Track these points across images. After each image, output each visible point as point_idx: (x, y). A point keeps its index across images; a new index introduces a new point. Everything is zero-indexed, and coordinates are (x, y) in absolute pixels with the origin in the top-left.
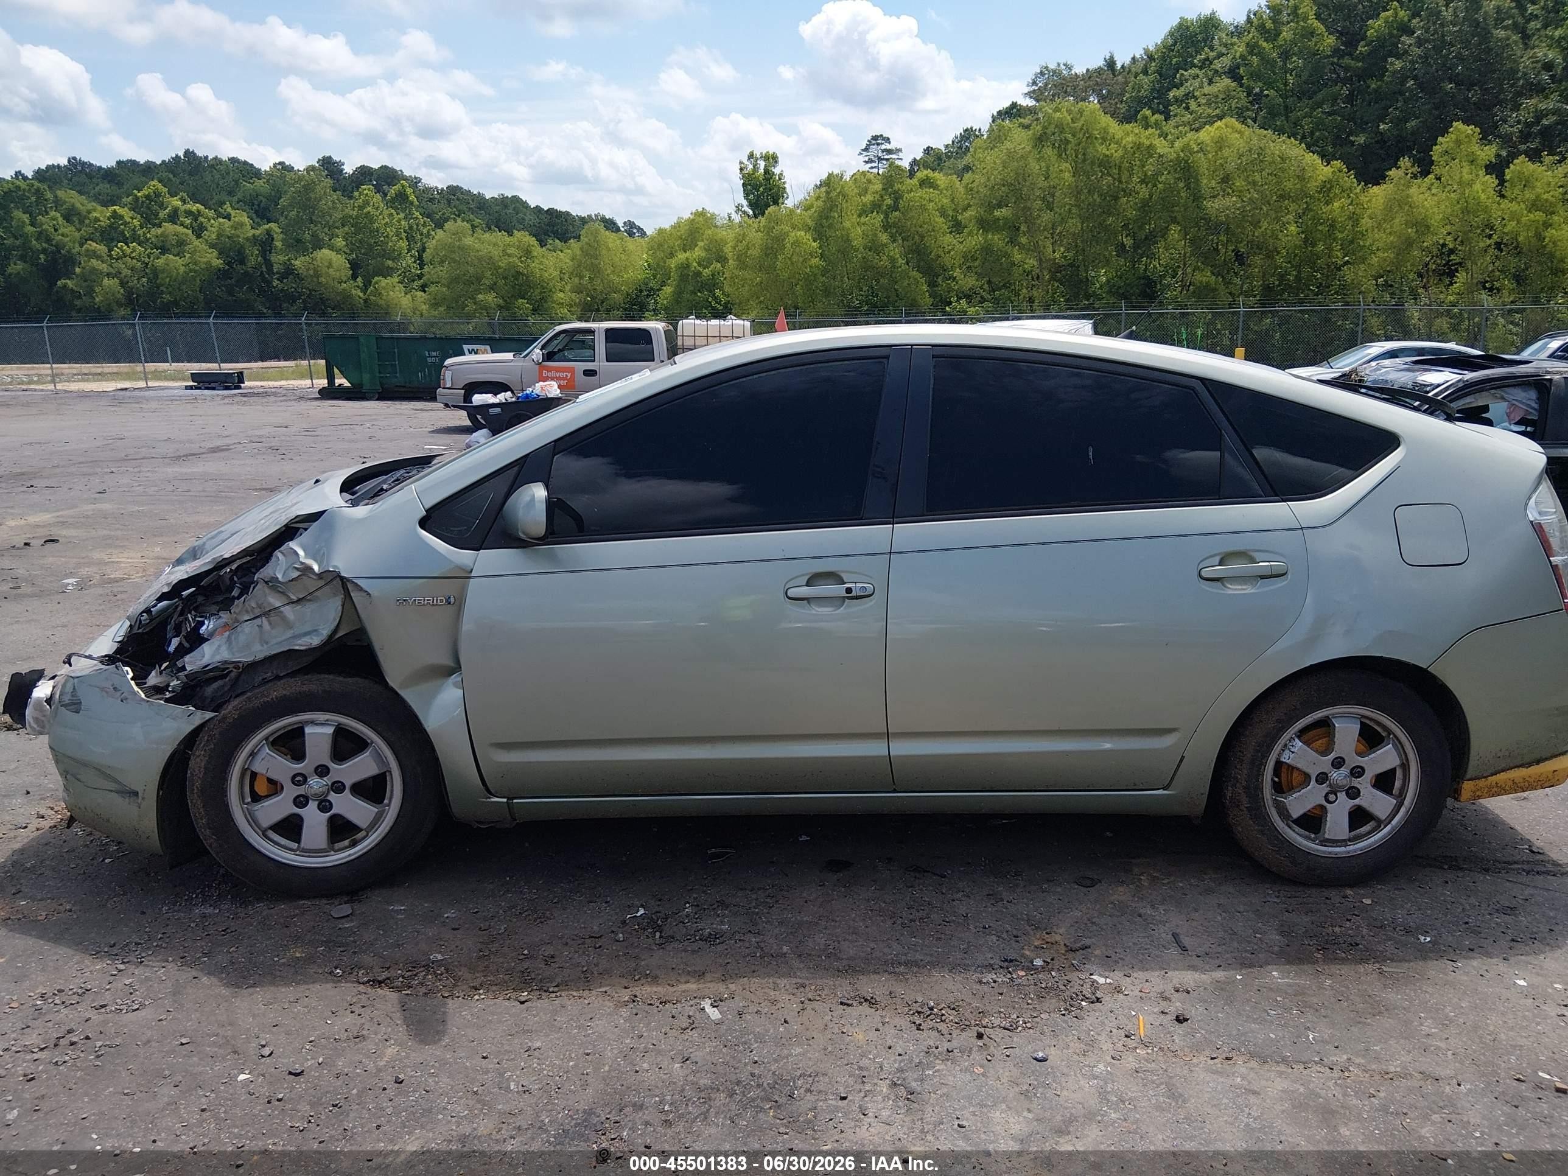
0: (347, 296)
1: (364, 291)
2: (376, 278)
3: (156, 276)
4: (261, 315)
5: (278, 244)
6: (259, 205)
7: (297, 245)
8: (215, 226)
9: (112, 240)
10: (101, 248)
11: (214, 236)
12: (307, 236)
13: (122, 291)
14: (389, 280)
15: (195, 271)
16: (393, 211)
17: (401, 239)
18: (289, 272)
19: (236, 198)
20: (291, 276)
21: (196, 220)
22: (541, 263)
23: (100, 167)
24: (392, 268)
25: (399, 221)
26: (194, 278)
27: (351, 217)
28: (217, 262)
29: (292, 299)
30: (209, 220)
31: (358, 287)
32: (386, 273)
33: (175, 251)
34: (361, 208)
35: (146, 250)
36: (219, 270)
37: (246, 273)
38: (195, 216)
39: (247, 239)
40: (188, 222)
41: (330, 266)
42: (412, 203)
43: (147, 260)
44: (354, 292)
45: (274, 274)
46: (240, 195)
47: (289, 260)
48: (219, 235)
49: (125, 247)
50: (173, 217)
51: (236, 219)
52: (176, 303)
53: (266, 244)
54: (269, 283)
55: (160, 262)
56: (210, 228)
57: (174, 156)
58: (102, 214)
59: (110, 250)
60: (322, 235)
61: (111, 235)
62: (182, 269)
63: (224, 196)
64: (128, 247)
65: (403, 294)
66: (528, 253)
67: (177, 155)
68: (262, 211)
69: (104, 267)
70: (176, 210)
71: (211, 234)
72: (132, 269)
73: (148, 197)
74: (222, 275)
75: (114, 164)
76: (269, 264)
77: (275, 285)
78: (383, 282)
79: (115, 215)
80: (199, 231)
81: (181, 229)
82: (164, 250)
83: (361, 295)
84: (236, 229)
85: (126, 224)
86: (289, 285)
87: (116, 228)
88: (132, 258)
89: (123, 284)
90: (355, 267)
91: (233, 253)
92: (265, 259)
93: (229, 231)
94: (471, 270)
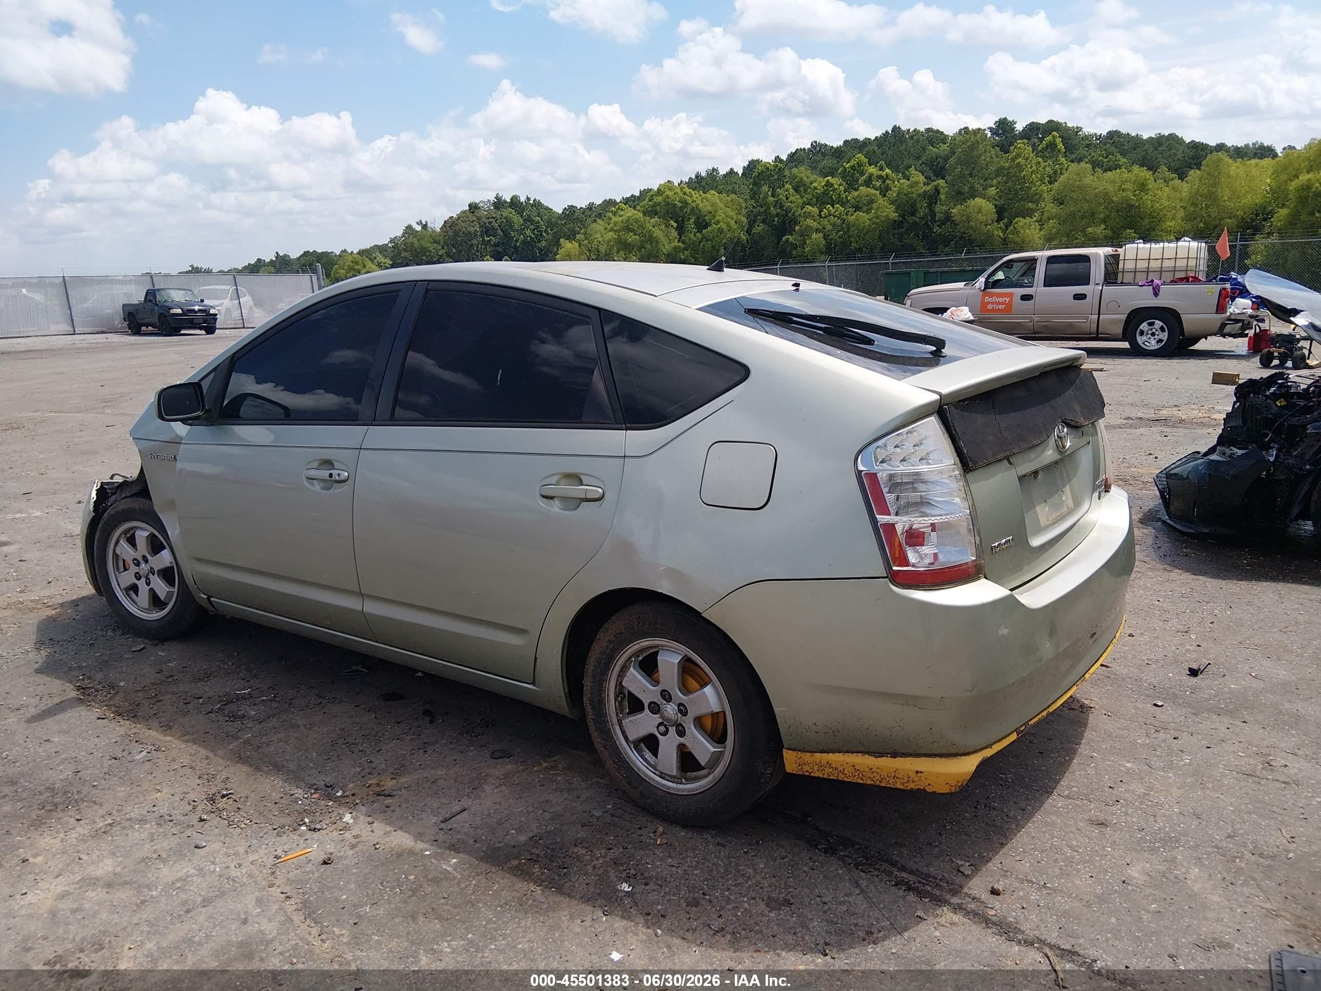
0: (989, 236)
1: (1004, 231)
2: (1017, 219)
3: (849, 228)
4: (921, 255)
5: (943, 197)
6: (937, 165)
7: (960, 196)
8: (899, 184)
9: (823, 203)
10: (814, 210)
11: (895, 195)
12: (966, 189)
13: (824, 242)
14: (1028, 220)
15: (877, 224)
16: (1040, 160)
17: (1044, 183)
18: (948, 218)
19: (920, 162)
20: (948, 223)
21: (884, 182)
22: (1155, 195)
23: (832, 147)
24: (1032, 209)
25: (1044, 168)
26: (875, 229)
27: (1004, 168)
28: (894, 215)
29: (946, 241)
30: (894, 182)
31: (1000, 228)
32: (1029, 213)
33: (865, 208)
34: (1013, 160)
35: (846, 209)
36: (895, 221)
37: (915, 223)
38: (884, 179)
39: (919, 195)
40: (878, 184)
41: (980, 211)
42: (1059, 151)
43: (845, 217)
44: (996, 233)
45: (936, 222)
46: (924, 159)
47: (949, 210)
48: (899, 194)
49: (831, 208)
50: (868, 183)
51: (913, 179)
52: (860, 250)
53: (933, 198)
54: (930, 229)
55: (852, 218)
56: (893, 188)
57: (884, 132)
58: (819, 183)
59: (820, 212)
60: (977, 186)
61: (823, 199)
62: (868, 222)
63: (911, 161)
64: (833, 208)
65: (1037, 231)
66: (1142, 187)
67: (886, 132)
68: (937, 169)
69: (814, 225)
70: (871, 176)
71: (892, 194)
72: (834, 225)
73: (853, 167)
74: (896, 225)
75: (841, 143)
76: (932, 213)
77: (935, 230)
78: (1021, 222)
79: (828, 184)
80: (884, 191)
81: (873, 191)
82: (857, 208)
83: (1001, 234)
84: (912, 187)
85: (834, 190)
86: (947, 229)
87: (827, 194)
88: (835, 216)
89: (825, 237)
90: (1001, 212)
91: (906, 207)
92: (930, 210)
93: (906, 189)
94: (1086, 206)
